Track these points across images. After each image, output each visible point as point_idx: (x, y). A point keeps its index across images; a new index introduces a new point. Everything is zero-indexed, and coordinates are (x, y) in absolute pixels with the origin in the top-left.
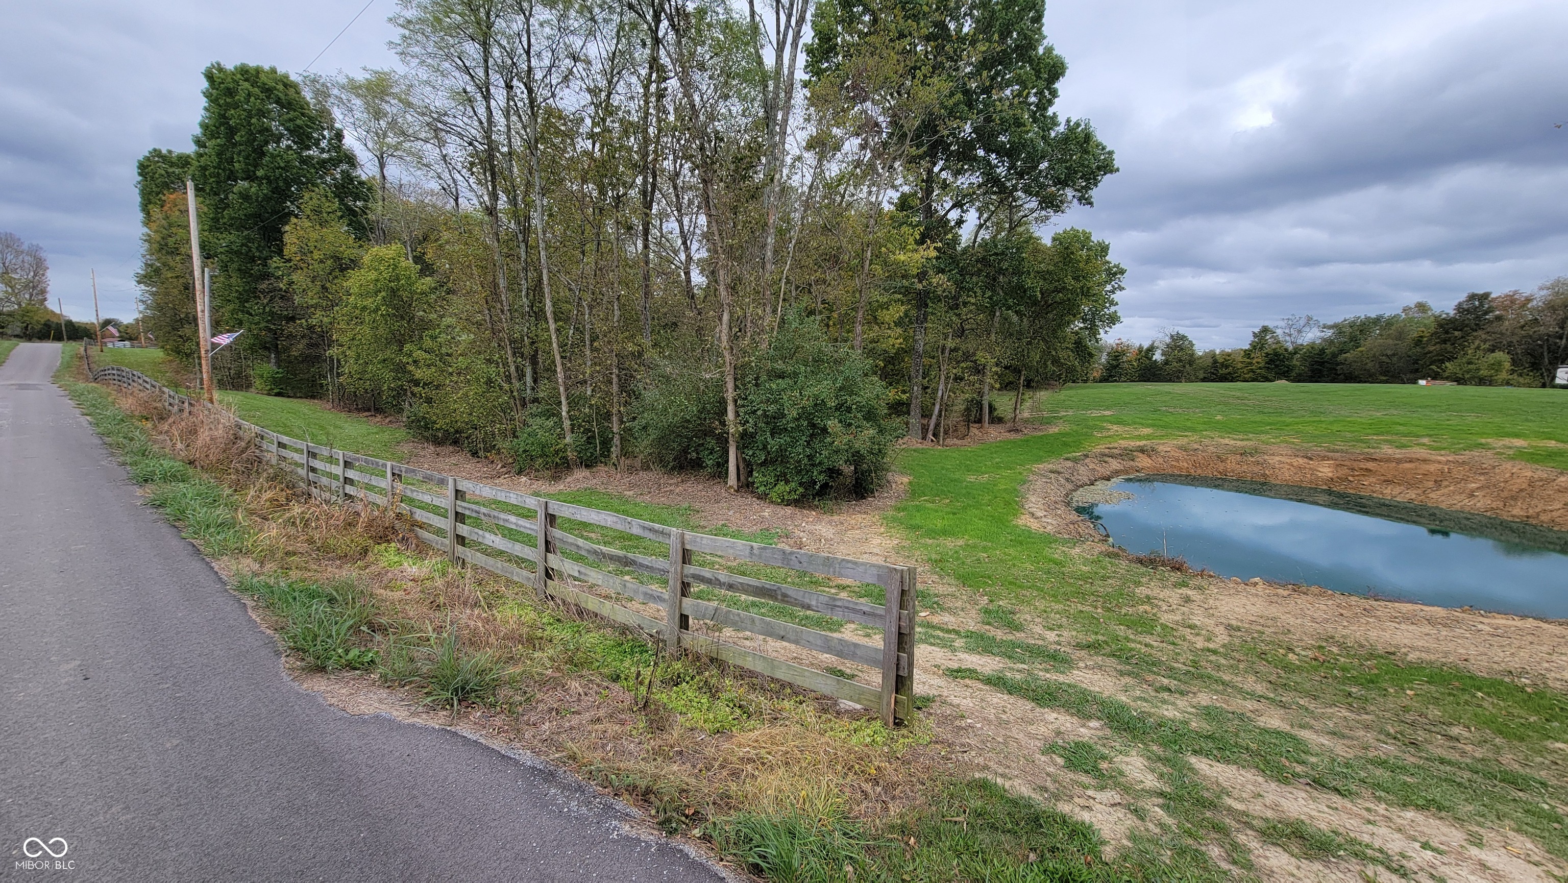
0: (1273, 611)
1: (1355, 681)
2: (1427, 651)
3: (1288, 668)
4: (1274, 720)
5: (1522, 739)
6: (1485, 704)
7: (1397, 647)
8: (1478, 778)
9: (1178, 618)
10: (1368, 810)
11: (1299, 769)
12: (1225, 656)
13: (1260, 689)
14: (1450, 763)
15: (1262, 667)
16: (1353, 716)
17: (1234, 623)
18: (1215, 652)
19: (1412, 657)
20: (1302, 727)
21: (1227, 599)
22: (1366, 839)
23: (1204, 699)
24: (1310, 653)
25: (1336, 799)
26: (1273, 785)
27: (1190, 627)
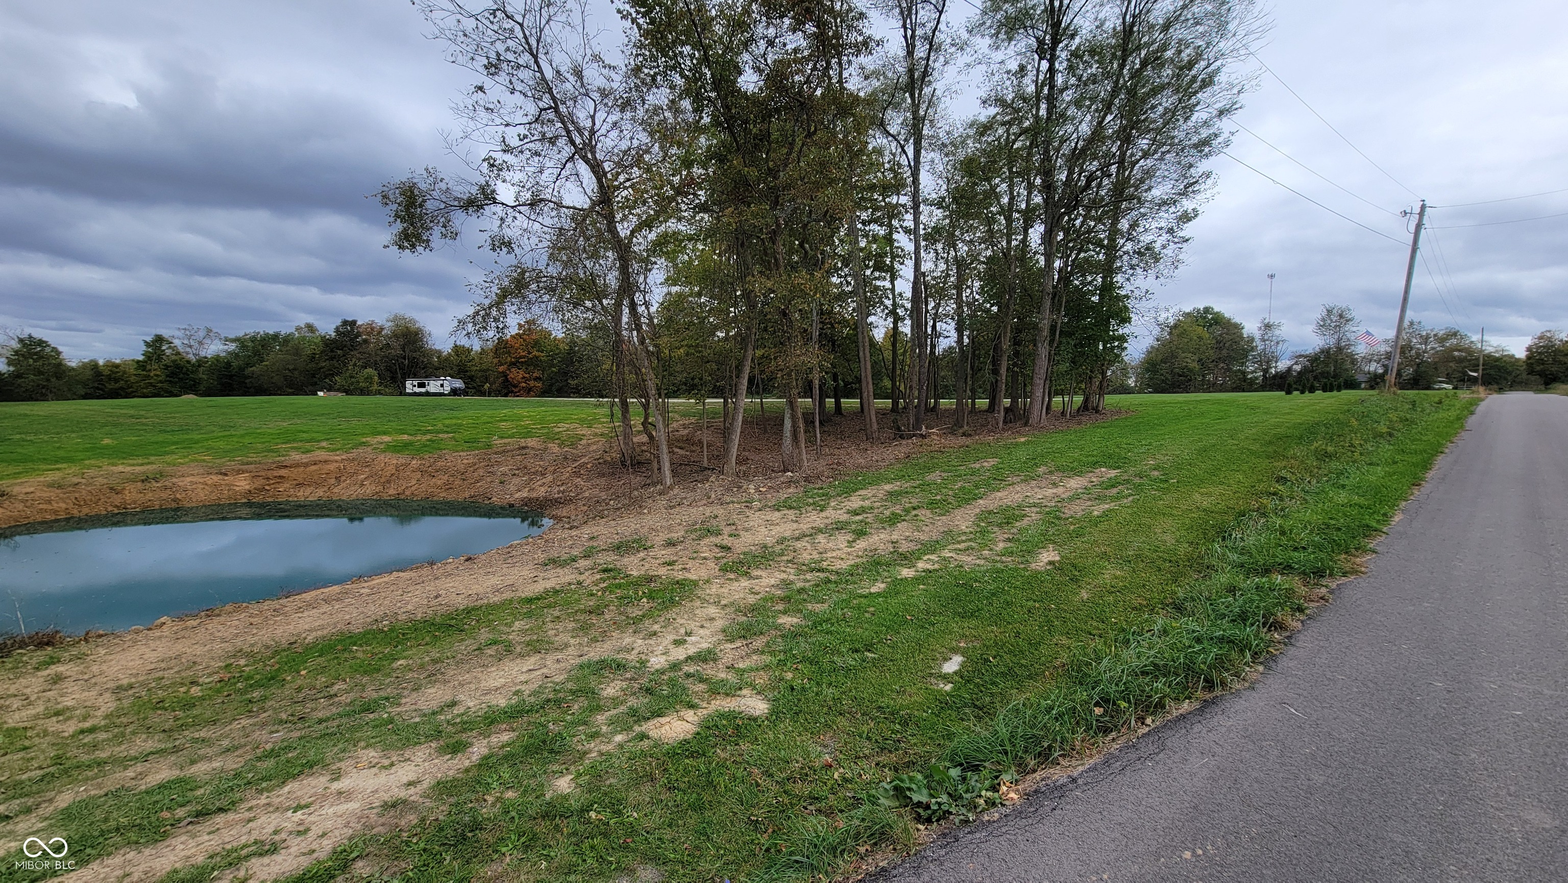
0: (179, 647)
1: (259, 685)
2: (322, 628)
3: (188, 704)
4: (163, 773)
5: (379, 670)
6: (360, 655)
7: (299, 635)
8: (344, 720)
9: (40, 709)
10: (250, 809)
11: (180, 812)
12: (106, 729)
13: (151, 745)
14: (327, 720)
15: (156, 718)
16: (251, 721)
17: (125, 682)
18: (92, 730)
19: (310, 639)
20: (193, 762)
21: (118, 656)
22: (243, 840)
23: (64, 799)
24: (216, 677)
25: (220, 819)
26: (147, 852)
27: (57, 714)
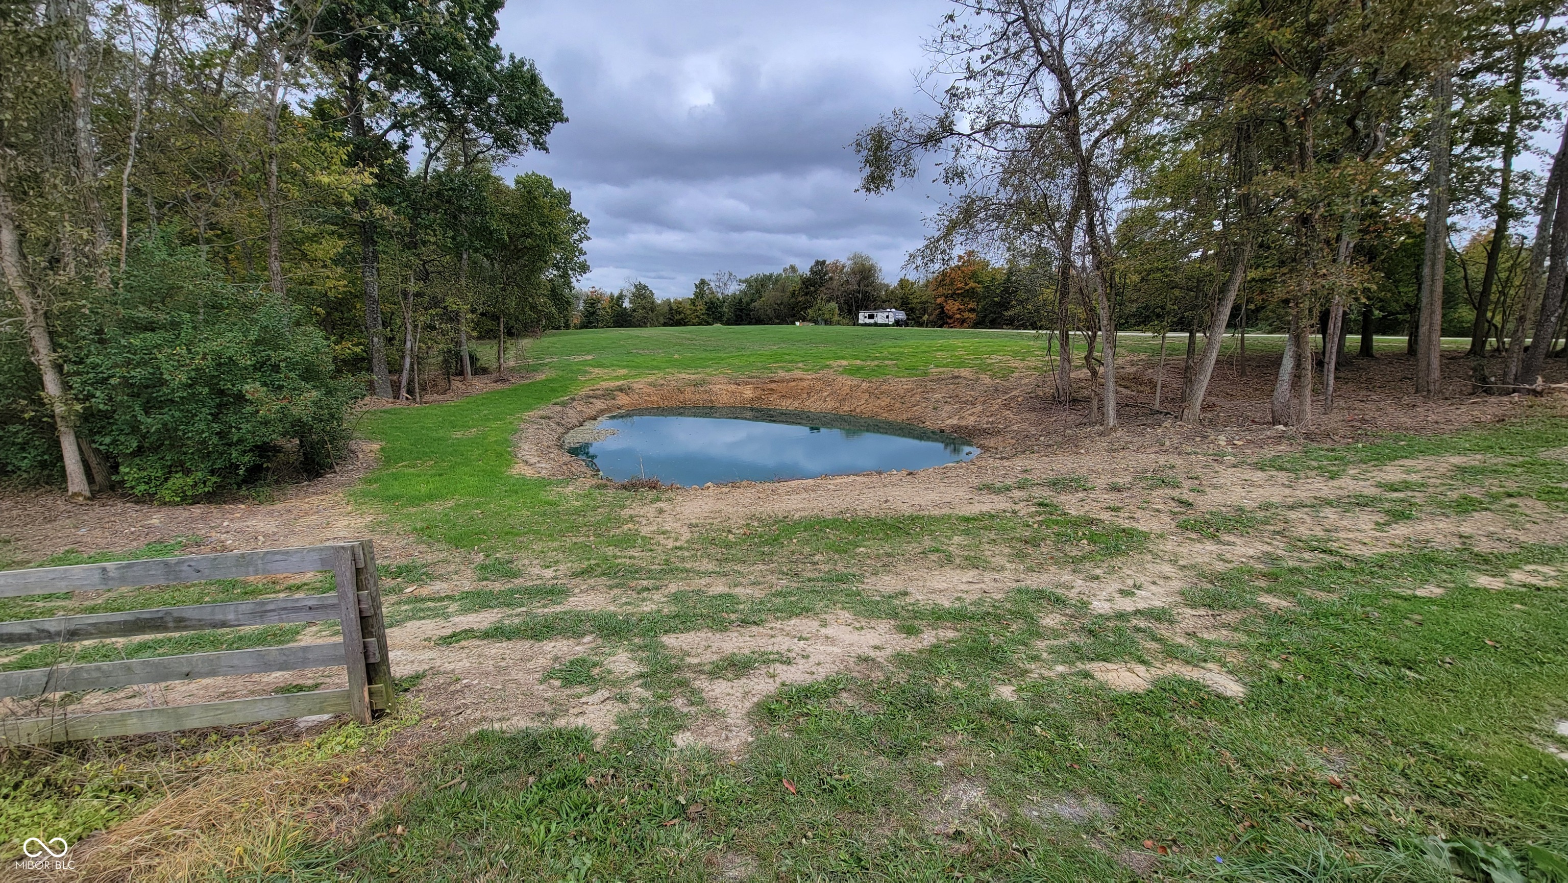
0: (720, 505)
1: (766, 543)
2: (804, 509)
3: (728, 546)
4: (719, 588)
5: (846, 552)
6: (831, 536)
7: (789, 512)
8: (825, 584)
9: (655, 528)
10: (772, 628)
11: (733, 617)
12: (687, 549)
13: (711, 567)
14: (813, 580)
15: (712, 550)
16: (766, 567)
17: (694, 521)
18: (681, 548)
19: (796, 517)
20: (736, 586)
21: (689, 504)
22: (770, 648)
23: (673, 588)
24: (741, 531)
25: (754, 628)
26: (718, 635)
27: (663, 533)
